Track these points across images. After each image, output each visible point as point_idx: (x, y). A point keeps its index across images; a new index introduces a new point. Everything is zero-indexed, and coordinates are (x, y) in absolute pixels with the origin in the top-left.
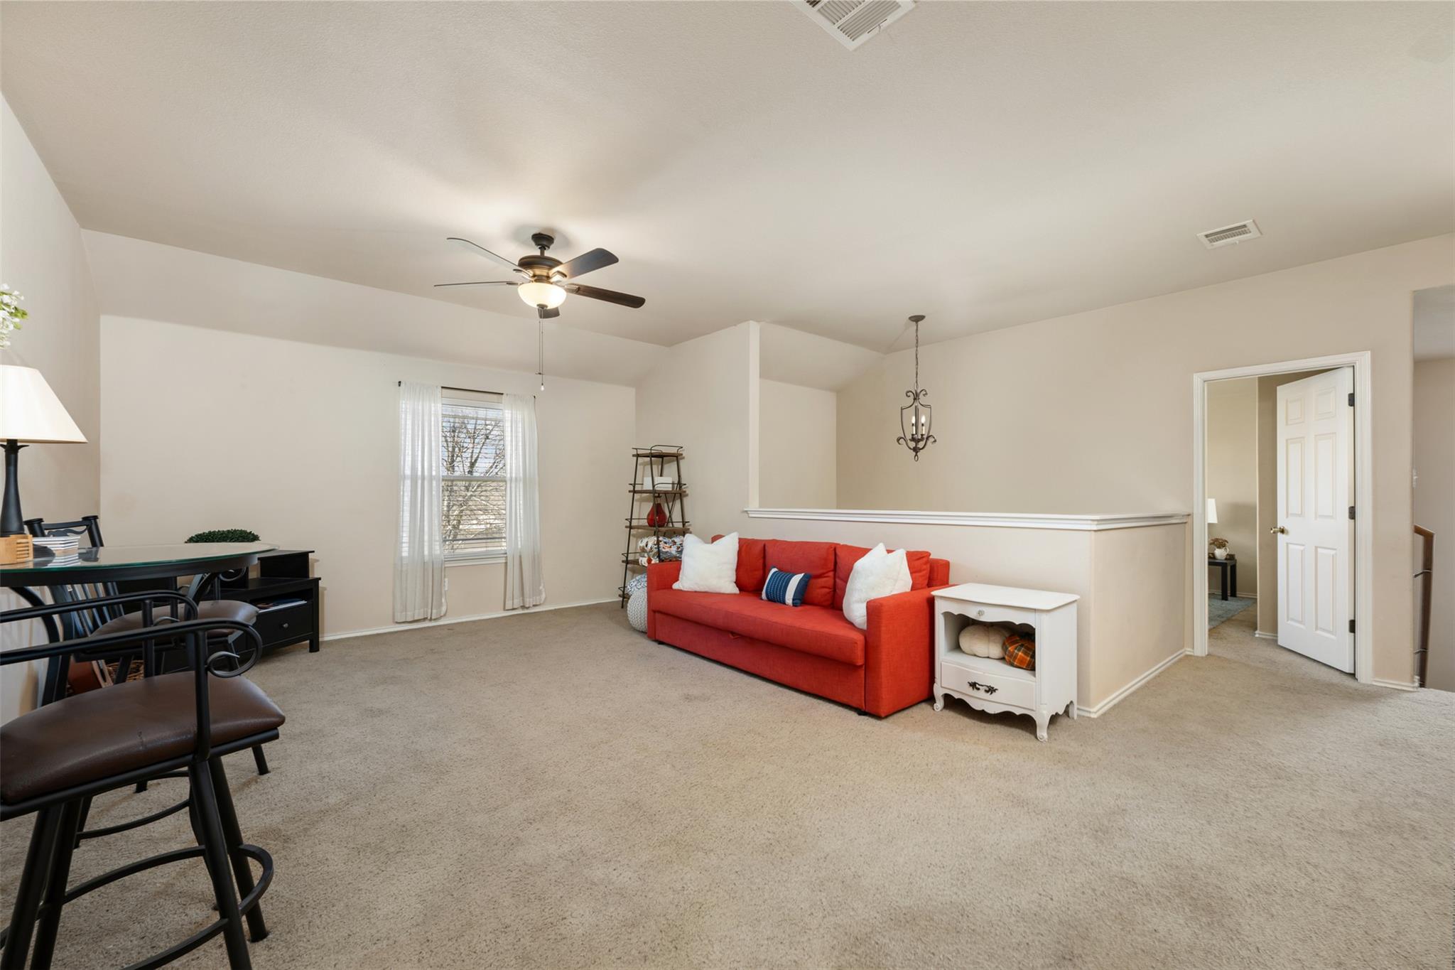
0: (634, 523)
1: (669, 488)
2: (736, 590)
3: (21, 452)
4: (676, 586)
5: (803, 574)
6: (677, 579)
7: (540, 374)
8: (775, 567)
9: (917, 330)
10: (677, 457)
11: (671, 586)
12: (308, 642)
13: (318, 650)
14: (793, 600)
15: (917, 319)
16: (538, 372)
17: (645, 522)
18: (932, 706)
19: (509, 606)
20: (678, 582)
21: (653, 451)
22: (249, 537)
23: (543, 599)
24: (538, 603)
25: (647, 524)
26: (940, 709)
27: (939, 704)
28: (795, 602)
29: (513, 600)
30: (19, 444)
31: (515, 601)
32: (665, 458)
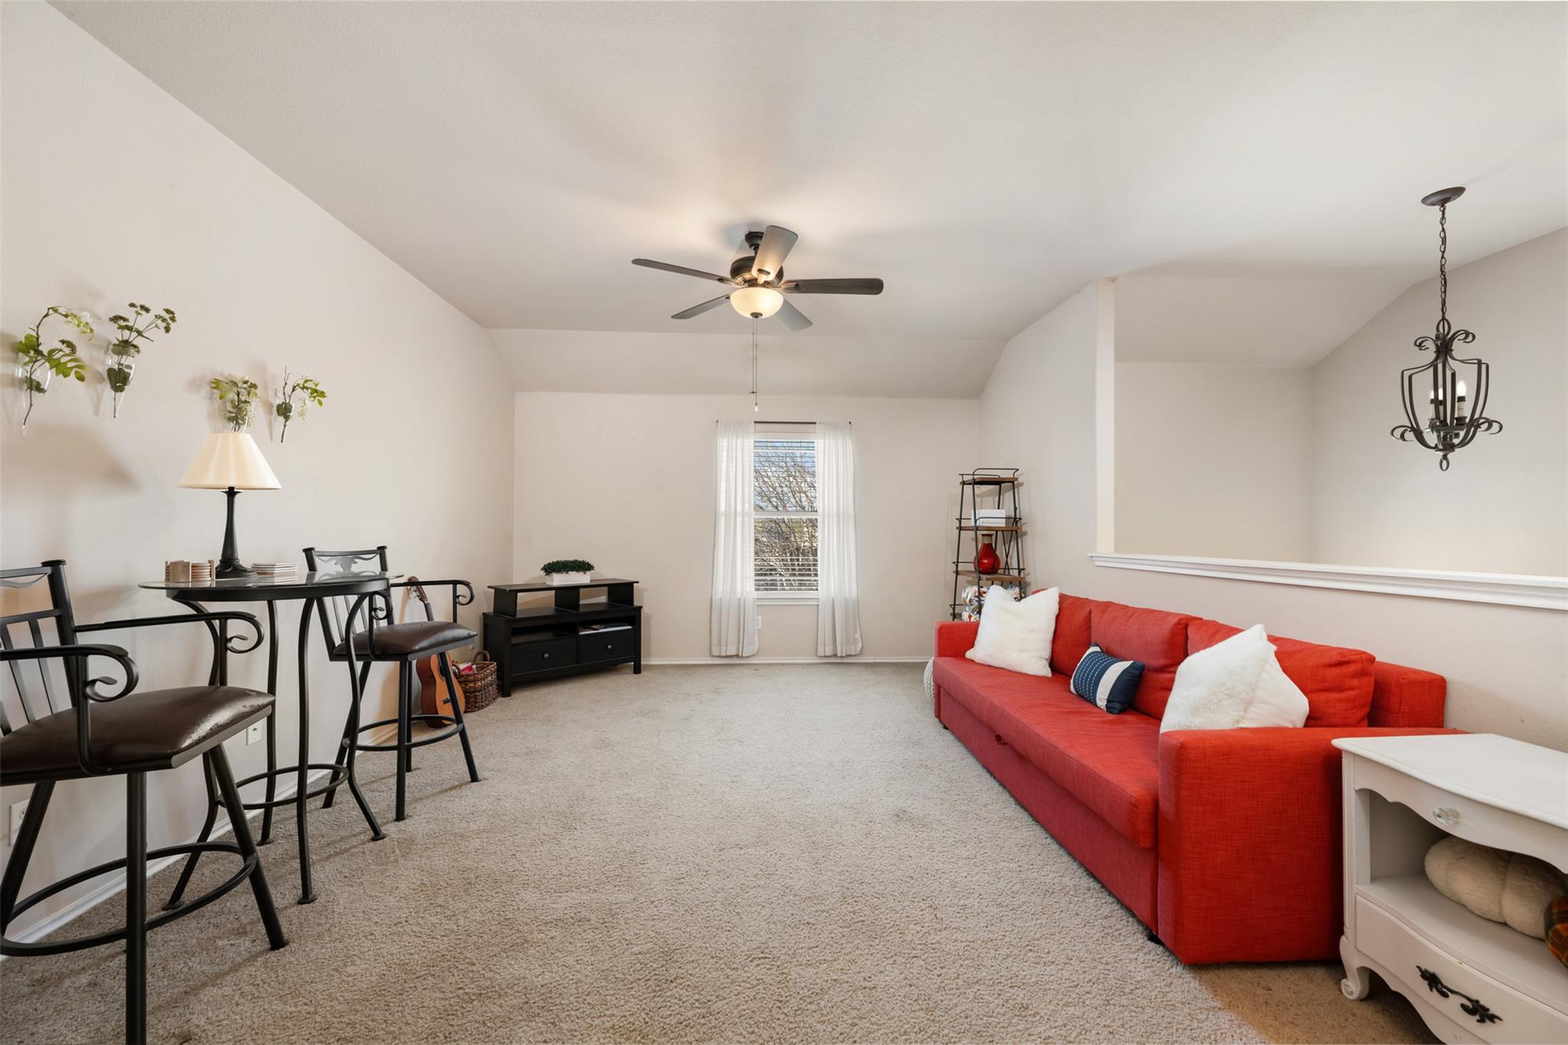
0: (961, 567)
1: (1002, 523)
2: (1047, 672)
3: (237, 497)
4: (969, 654)
5: (1131, 662)
6: (972, 646)
7: (753, 393)
8: (1097, 645)
9: (1443, 217)
10: (1013, 482)
11: (964, 654)
12: (633, 663)
13: (640, 672)
14: (1108, 701)
15: (1445, 197)
16: (752, 390)
17: (971, 567)
18: (1338, 983)
19: (821, 653)
20: (972, 649)
21: (975, 477)
22: (583, 567)
23: (859, 649)
24: (853, 654)
25: (973, 569)
26: (1355, 996)
27: (1353, 987)
28: (1111, 705)
29: (825, 646)
30: (236, 490)
31: (827, 648)
32: (1003, 485)
